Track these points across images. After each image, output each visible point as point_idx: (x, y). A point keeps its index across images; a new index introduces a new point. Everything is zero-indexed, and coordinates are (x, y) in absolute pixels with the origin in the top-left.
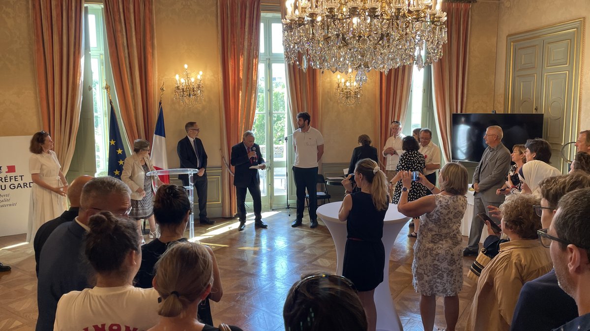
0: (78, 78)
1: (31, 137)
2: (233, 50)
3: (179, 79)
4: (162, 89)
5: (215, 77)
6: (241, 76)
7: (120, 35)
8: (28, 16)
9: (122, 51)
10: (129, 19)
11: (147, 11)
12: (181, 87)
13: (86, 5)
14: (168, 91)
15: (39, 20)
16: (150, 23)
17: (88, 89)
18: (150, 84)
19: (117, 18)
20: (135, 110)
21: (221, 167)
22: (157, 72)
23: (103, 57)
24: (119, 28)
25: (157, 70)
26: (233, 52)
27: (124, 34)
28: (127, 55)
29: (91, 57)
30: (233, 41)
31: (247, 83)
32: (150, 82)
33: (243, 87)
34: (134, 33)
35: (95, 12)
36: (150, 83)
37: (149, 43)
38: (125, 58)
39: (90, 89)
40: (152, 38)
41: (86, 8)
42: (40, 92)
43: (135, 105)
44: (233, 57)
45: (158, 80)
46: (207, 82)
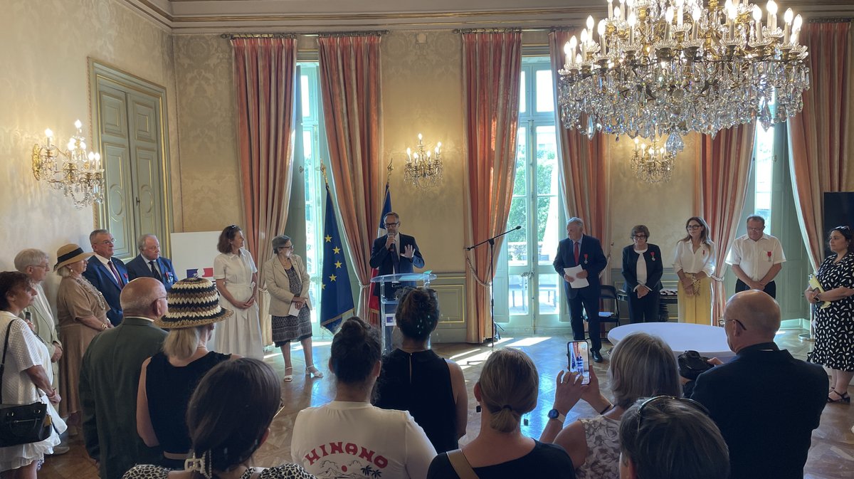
0: (288, 157)
2: (482, 111)
3: (411, 154)
4: (390, 168)
5: (458, 150)
6: (493, 148)
7: (338, 99)
8: (231, 82)
9: (341, 120)
10: (350, 78)
11: (372, 67)
12: (413, 165)
13: (298, 64)
14: (396, 170)
15: (243, 85)
16: (375, 83)
17: (299, 170)
18: (374, 162)
19: (335, 78)
20: (356, 196)
21: (466, 272)
22: (383, 146)
23: (317, 129)
24: (337, 91)
25: (383, 143)
26: (483, 114)
27: (344, 98)
28: (346, 125)
29: (304, 129)
30: (483, 99)
31: (501, 156)
32: (374, 158)
33: (496, 161)
34: (355, 97)
35: (308, 71)
36: (375, 160)
37: (373, 107)
38: (344, 128)
39: (302, 170)
40: (378, 101)
41: (298, 68)
42: (243, 175)
43: (355, 190)
44: (482, 121)
45: (385, 156)
46: (446, 157)
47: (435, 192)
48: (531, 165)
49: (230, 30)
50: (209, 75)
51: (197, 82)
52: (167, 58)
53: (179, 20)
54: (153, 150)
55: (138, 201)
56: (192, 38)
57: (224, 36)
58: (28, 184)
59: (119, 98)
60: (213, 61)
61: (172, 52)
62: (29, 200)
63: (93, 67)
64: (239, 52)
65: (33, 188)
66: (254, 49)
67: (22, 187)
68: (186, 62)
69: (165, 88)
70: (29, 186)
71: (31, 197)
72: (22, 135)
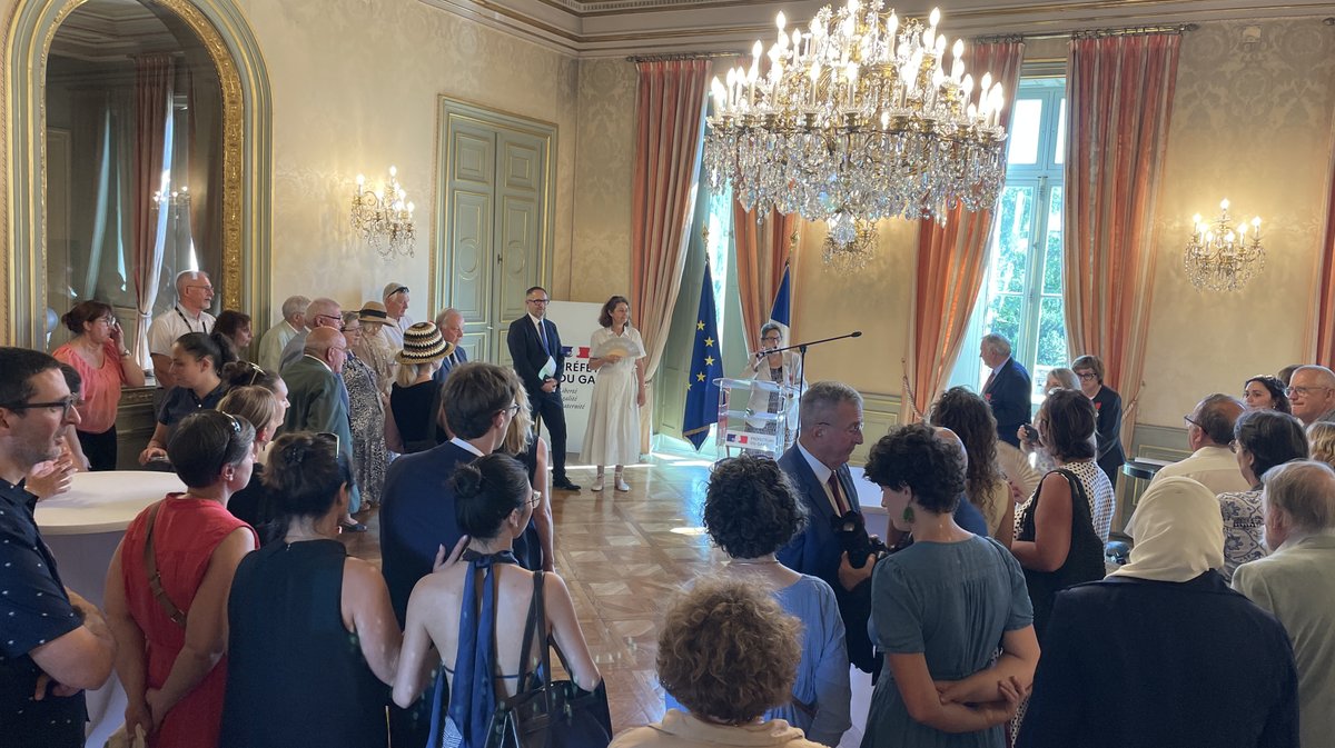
1: (602, 305)
4: (793, 238)
14: (820, 240)
31: (971, 229)
33: (960, 236)
42: (634, 236)
47: (872, 276)
48: (1035, 246)
49: (639, 52)
50: (612, 109)
51: (599, 117)
52: (566, 89)
53: (588, 40)
54: (531, 200)
55: (500, 259)
56: (598, 62)
57: (630, 59)
58: (344, 231)
59: (485, 139)
60: (618, 91)
61: (576, 80)
62: (344, 248)
63: (445, 105)
64: (645, 78)
65: (349, 236)
66: (661, 74)
67: (336, 234)
68: (590, 92)
69: (556, 126)
70: (346, 233)
71: (347, 244)
72: (341, 180)
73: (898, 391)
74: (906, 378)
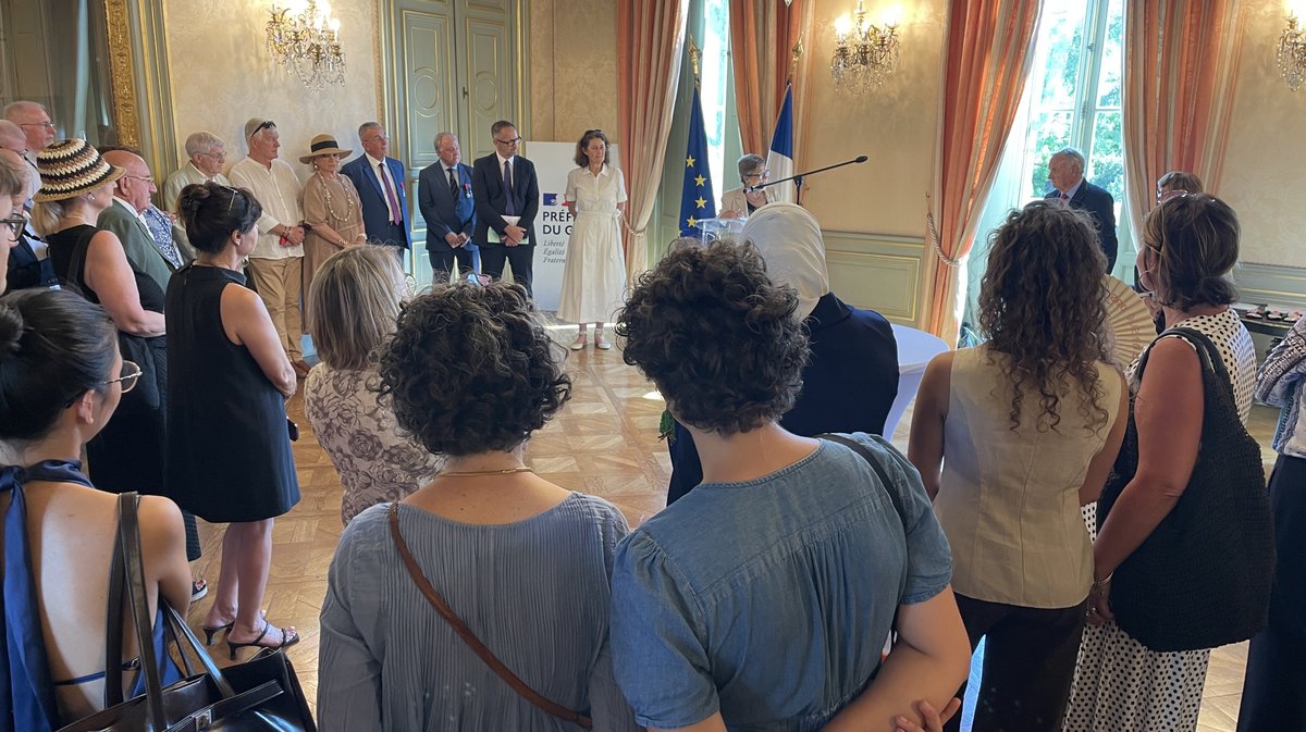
0: (676, 33)
3: (844, 27)
4: (796, 51)
5: (937, 18)
6: (995, 13)
21: (923, 238)
31: (1009, 29)
33: (996, 39)
42: (619, 62)
46: (917, 32)
55: (465, 93)
67: (253, 60)
73: (922, 231)
74: (930, 215)
